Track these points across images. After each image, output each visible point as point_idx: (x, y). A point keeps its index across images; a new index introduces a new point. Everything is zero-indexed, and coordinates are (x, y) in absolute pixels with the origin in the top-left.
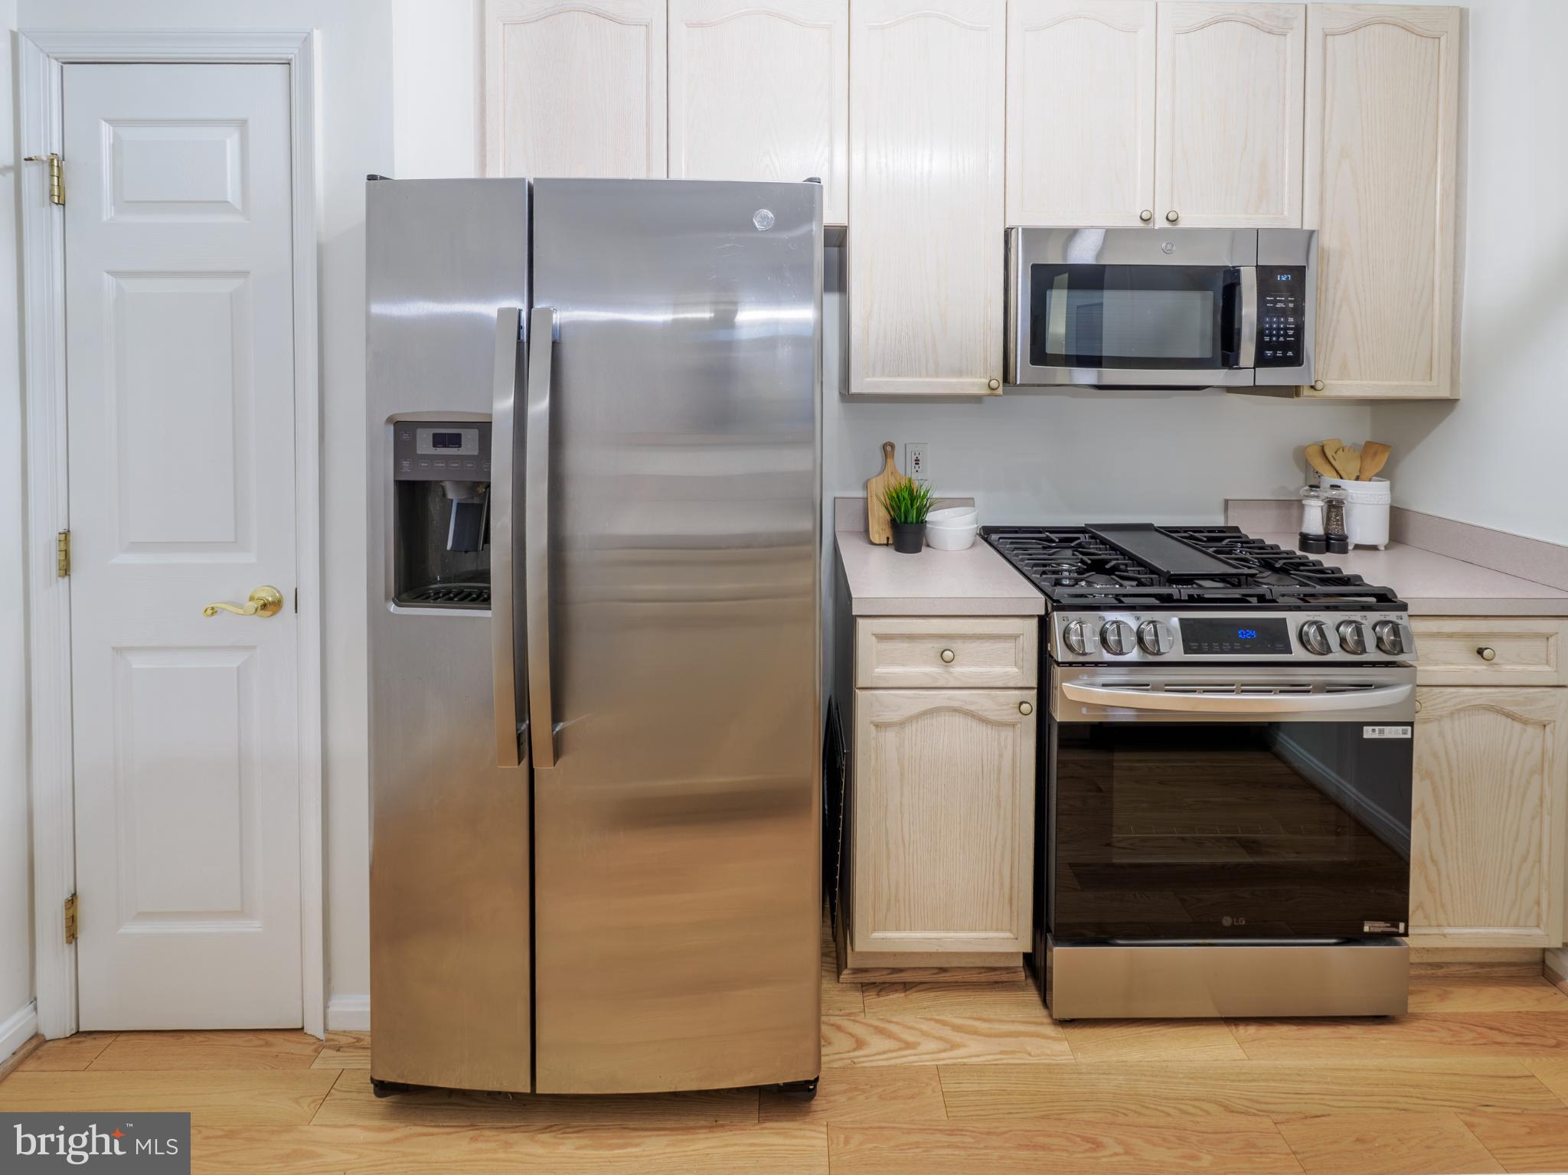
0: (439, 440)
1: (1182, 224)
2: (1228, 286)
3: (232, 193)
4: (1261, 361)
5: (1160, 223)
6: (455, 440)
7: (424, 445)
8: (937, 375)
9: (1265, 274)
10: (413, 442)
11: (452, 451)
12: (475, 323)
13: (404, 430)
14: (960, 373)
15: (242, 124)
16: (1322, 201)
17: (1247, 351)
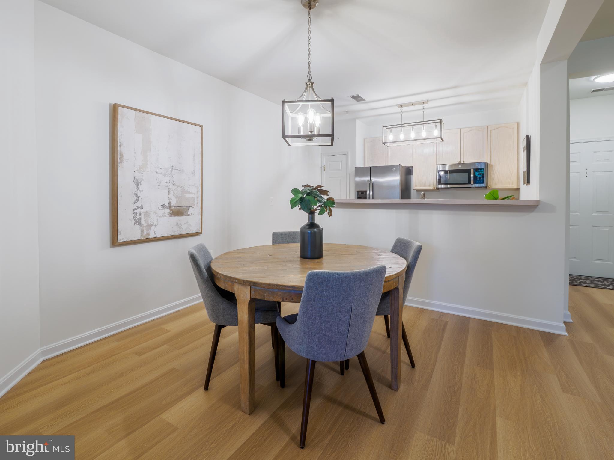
0: (362, 193)
1: (465, 163)
2: (468, 171)
3: (340, 169)
4: (475, 183)
5: (462, 163)
6: (363, 193)
7: (360, 194)
8: (426, 186)
9: (476, 170)
10: (359, 194)
11: (363, 194)
12: (364, 181)
13: (358, 192)
14: (430, 186)
15: (342, 161)
16: (491, 157)
17: (472, 182)
